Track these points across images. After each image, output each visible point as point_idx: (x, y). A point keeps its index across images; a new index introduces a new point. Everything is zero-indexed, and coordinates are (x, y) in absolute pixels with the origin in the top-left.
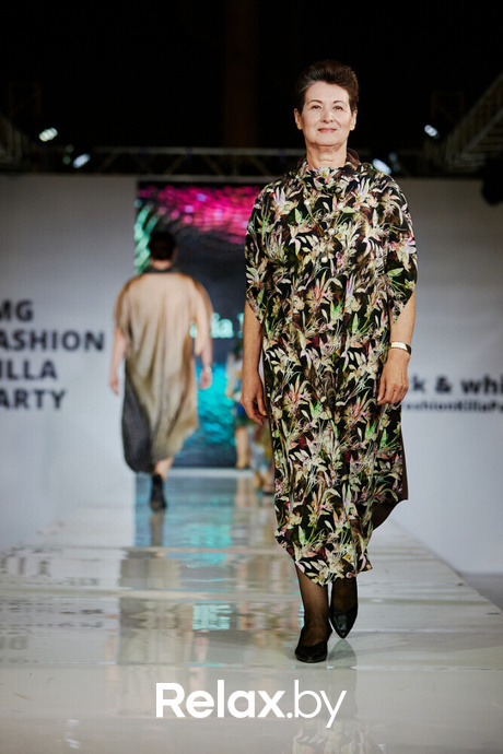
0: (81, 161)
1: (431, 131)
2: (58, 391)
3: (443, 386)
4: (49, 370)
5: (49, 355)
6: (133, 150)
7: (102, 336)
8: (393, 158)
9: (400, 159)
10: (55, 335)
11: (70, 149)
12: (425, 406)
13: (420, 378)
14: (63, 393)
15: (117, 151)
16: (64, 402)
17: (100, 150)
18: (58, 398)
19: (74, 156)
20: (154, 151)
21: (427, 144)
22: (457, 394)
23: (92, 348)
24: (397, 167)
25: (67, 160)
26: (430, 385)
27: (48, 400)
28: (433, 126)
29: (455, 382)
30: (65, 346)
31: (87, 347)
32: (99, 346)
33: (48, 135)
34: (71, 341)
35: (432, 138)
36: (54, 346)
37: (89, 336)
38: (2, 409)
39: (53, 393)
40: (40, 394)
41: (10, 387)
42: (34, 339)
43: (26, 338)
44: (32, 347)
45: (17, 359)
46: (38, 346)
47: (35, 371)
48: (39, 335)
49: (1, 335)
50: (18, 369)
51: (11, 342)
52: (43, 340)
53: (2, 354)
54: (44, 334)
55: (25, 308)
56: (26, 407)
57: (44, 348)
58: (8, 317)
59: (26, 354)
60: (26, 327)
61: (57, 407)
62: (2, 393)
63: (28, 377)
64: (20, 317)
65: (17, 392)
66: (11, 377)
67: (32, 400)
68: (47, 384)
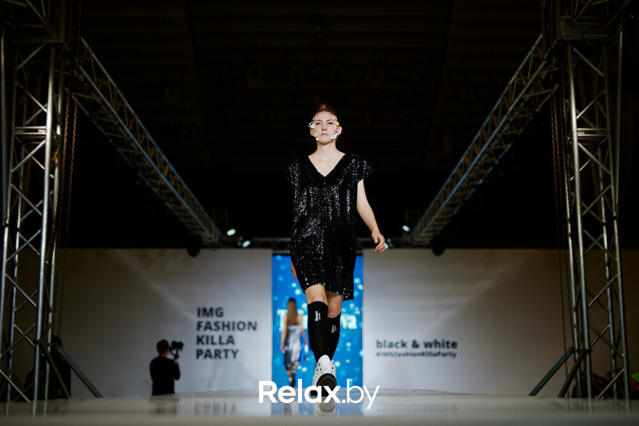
0: (246, 244)
1: (406, 228)
2: (235, 350)
3: (415, 345)
4: (231, 340)
5: (231, 333)
6: (270, 240)
7: (256, 323)
8: (389, 241)
9: (392, 242)
10: (234, 323)
11: (241, 238)
12: (407, 354)
13: (405, 342)
14: (237, 351)
15: (263, 240)
16: (238, 355)
17: (255, 239)
18: (235, 353)
19: (243, 242)
20: (280, 240)
21: (404, 235)
22: (422, 349)
23: (251, 329)
24: (391, 245)
25: (239, 244)
26: (409, 345)
27: (230, 354)
28: (407, 226)
29: (420, 342)
30: (239, 329)
31: (249, 329)
32: (255, 328)
33: (231, 232)
34: (241, 326)
35: (406, 232)
36: (233, 329)
37: (250, 323)
38: (208, 359)
39: (233, 351)
40: (226, 351)
41: (212, 348)
42: (224, 326)
43: (220, 325)
44: (223, 329)
45: (216, 335)
46: (226, 328)
47: (224, 340)
48: (226, 323)
49: (208, 323)
50: (216, 340)
51: (213, 327)
52: (228, 326)
53: (208, 332)
54: (229, 323)
55: (220, 311)
56: (220, 357)
57: (229, 329)
58: (212, 315)
59: (220, 332)
60: (220, 319)
61: (235, 357)
62: (208, 351)
63: (221, 343)
64: (217, 315)
65: (216, 351)
66: (213, 343)
67: (223, 354)
68: (230, 346)
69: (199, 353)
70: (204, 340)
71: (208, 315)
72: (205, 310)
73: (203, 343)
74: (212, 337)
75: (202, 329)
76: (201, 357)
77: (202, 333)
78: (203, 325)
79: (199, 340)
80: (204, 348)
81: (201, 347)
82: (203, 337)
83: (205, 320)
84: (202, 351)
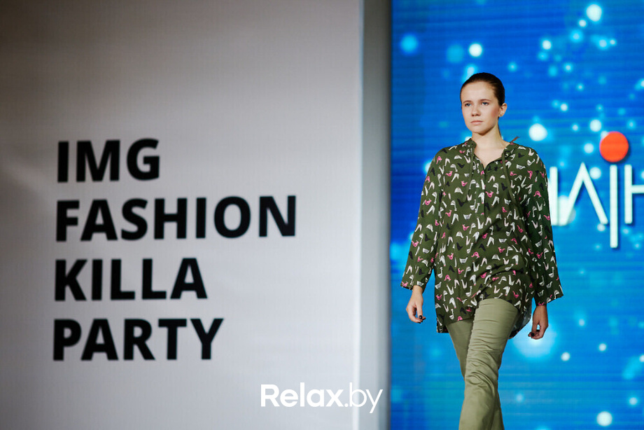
2: (207, 320)
4: (189, 279)
5: (191, 247)
7: (292, 201)
10: (201, 203)
16: (216, 344)
18: (206, 337)
23: (273, 229)
27: (188, 339)
30: (223, 227)
31: (263, 232)
32: (288, 229)
34: (232, 217)
36: (201, 233)
37: (268, 204)
38: (100, 357)
39: (197, 324)
40: (172, 326)
41: (116, 314)
42: (161, 218)
43: (148, 214)
44: (159, 234)
45: (131, 255)
46: (170, 228)
47: (164, 280)
48: (171, 208)
49: (100, 206)
50: (132, 280)
51: (121, 224)
52: (180, 218)
53: (101, 247)
54: (182, 203)
55: (146, 152)
56: (148, 355)
57: (182, 234)
58: (115, 176)
59: (148, 246)
60: (148, 190)
61: (206, 354)
62: (101, 325)
63: (149, 293)
64: (136, 173)
65: (130, 324)
66: (117, 294)
67: (158, 340)
68: (187, 306)
69: (65, 333)
70: (85, 280)
71: (98, 176)
72: (85, 148)
73: (79, 295)
74: (116, 265)
75: (75, 232)
76: (74, 352)
77: (74, 248)
78: (82, 214)
79: (65, 280)
80: (84, 313)
81: (70, 309)
82: (80, 264)
83: (87, 192)
84: (75, 327)
